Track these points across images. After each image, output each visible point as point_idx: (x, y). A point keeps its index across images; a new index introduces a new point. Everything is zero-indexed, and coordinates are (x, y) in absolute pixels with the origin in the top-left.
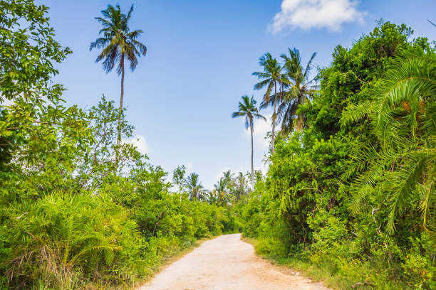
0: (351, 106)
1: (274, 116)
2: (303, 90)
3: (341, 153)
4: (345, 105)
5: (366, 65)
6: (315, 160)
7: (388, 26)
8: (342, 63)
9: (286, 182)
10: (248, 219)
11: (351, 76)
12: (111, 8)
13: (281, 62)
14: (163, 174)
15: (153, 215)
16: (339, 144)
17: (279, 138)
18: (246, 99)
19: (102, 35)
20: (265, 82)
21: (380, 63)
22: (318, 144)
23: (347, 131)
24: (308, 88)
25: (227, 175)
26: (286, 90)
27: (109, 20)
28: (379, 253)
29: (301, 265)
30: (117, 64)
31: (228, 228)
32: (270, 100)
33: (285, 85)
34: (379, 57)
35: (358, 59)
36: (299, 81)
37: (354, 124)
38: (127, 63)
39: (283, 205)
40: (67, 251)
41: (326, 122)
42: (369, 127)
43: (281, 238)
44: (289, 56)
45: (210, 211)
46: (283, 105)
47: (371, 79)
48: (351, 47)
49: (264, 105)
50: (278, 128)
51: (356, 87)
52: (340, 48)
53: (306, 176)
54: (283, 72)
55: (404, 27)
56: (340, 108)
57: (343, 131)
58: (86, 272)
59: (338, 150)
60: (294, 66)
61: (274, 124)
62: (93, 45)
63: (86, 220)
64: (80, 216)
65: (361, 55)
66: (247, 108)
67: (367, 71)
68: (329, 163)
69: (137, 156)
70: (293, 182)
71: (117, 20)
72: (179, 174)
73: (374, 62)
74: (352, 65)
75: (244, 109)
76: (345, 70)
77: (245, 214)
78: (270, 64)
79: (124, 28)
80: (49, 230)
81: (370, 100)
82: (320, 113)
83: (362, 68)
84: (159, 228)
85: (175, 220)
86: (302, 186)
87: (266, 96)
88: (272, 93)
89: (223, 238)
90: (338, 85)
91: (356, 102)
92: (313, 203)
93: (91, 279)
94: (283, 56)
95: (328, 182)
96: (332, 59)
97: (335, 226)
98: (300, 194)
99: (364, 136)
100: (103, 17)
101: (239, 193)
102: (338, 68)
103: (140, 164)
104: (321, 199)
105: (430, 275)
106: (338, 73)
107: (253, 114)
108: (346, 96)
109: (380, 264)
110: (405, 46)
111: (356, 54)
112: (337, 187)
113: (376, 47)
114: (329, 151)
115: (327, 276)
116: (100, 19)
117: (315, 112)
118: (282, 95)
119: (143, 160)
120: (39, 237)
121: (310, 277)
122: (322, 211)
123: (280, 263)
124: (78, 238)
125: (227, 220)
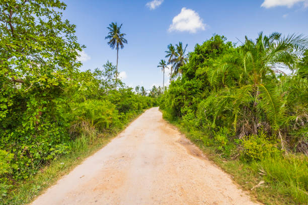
0: (200, 68)
1: (172, 67)
2: (182, 58)
3: (195, 86)
4: (198, 68)
5: (207, 52)
6: (185, 88)
7: (217, 36)
8: (198, 51)
9: (174, 96)
10: (161, 103)
11: (201, 56)
12: (113, 24)
13: (175, 47)
14: (131, 89)
15: (128, 104)
16: (194, 82)
17: (173, 75)
18: (162, 61)
19: (110, 34)
20: (169, 55)
21: (213, 51)
22: (187, 82)
23: (198, 78)
24: (185, 58)
25: (154, 87)
26: (177, 58)
27: (112, 29)
28: (206, 127)
29: (177, 125)
30: (116, 47)
31: (155, 105)
32: (171, 61)
33: (176, 56)
34: (212, 49)
35: (204, 50)
36: (181, 55)
37: (200, 75)
38: (120, 46)
39: (172, 104)
40: (92, 122)
41: (190, 74)
42: (206, 77)
43: (172, 114)
44: (179, 45)
45: (149, 100)
46: (175, 64)
47: (208, 58)
48: (202, 44)
49: (168, 64)
50: (173, 72)
51: (202, 61)
52: (197, 44)
53: (181, 94)
54: (176, 51)
55: (223, 37)
56: (196, 68)
57: (196, 78)
58: (100, 129)
59: (194, 85)
60: (180, 49)
61: (172, 70)
62: (106, 38)
63: (99, 111)
64: (97, 109)
65: (205, 48)
66: (163, 64)
67: (207, 54)
68: (190, 89)
69: (121, 83)
70: (176, 96)
71: (115, 29)
72: (137, 88)
73: (210, 51)
74: (201, 52)
75: (161, 64)
76: (199, 54)
77: (160, 101)
78: (171, 48)
79: (118, 32)
80: (85, 115)
81: (208, 66)
82: (189, 70)
83: (205, 53)
84: (130, 108)
85: (136, 105)
86: (180, 97)
87: (169, 60)
88: (172, 59)
89: (153, 108)
90: (196, 59)
91: (202, 67)
92: (183, 104)
93: (102, 132)
94: (176, 45)
95: (189, 96)
96: (194, 49)
97: (190, 114)
98: (179, 100)
99: (204, 80)
100: (110, 27)
101: (159, 93)
102: (196, 53)
103: (122, 86)
104: (186, 103)
105: (225, 143)
106: (196, 55)
107: (165, 66)
108: (198, 64)
109: (206, 131)
110: (223, 45)
111: (203, 47)
112: (192, 99)
113: (212, 45)
114: (190, 85)
115: (186, 132)
116: (109, 28)
117: (186, 70)
118: (175, 60)
119: (123, 85)
120: (81, 117)
121: (180, 131)
122: (186, 107)
123: (171, 123)
124: (96, 118)
125: (154, 102)
